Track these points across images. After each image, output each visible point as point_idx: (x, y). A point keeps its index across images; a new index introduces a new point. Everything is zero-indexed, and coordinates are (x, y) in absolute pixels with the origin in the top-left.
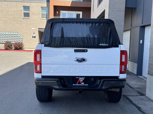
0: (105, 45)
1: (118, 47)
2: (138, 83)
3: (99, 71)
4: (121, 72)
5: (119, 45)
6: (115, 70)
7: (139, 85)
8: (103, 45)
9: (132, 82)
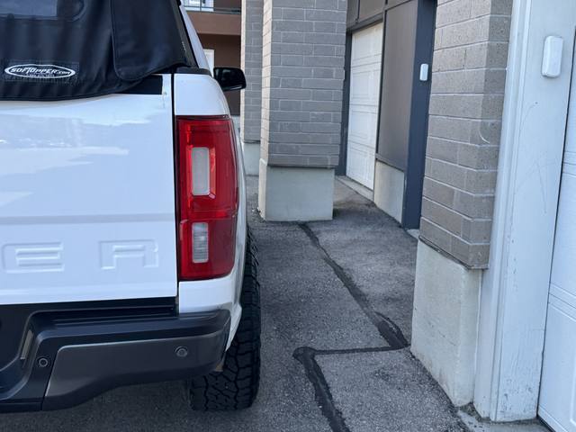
0: (47, 72)
1: (159, 92)
2: (399, 267)
3: (23, 265)
4: (188, 270)
5: (166, 78)
6: (141, 255)
7: (397, 279)
8: (30, 71)
9: (370, 266)
